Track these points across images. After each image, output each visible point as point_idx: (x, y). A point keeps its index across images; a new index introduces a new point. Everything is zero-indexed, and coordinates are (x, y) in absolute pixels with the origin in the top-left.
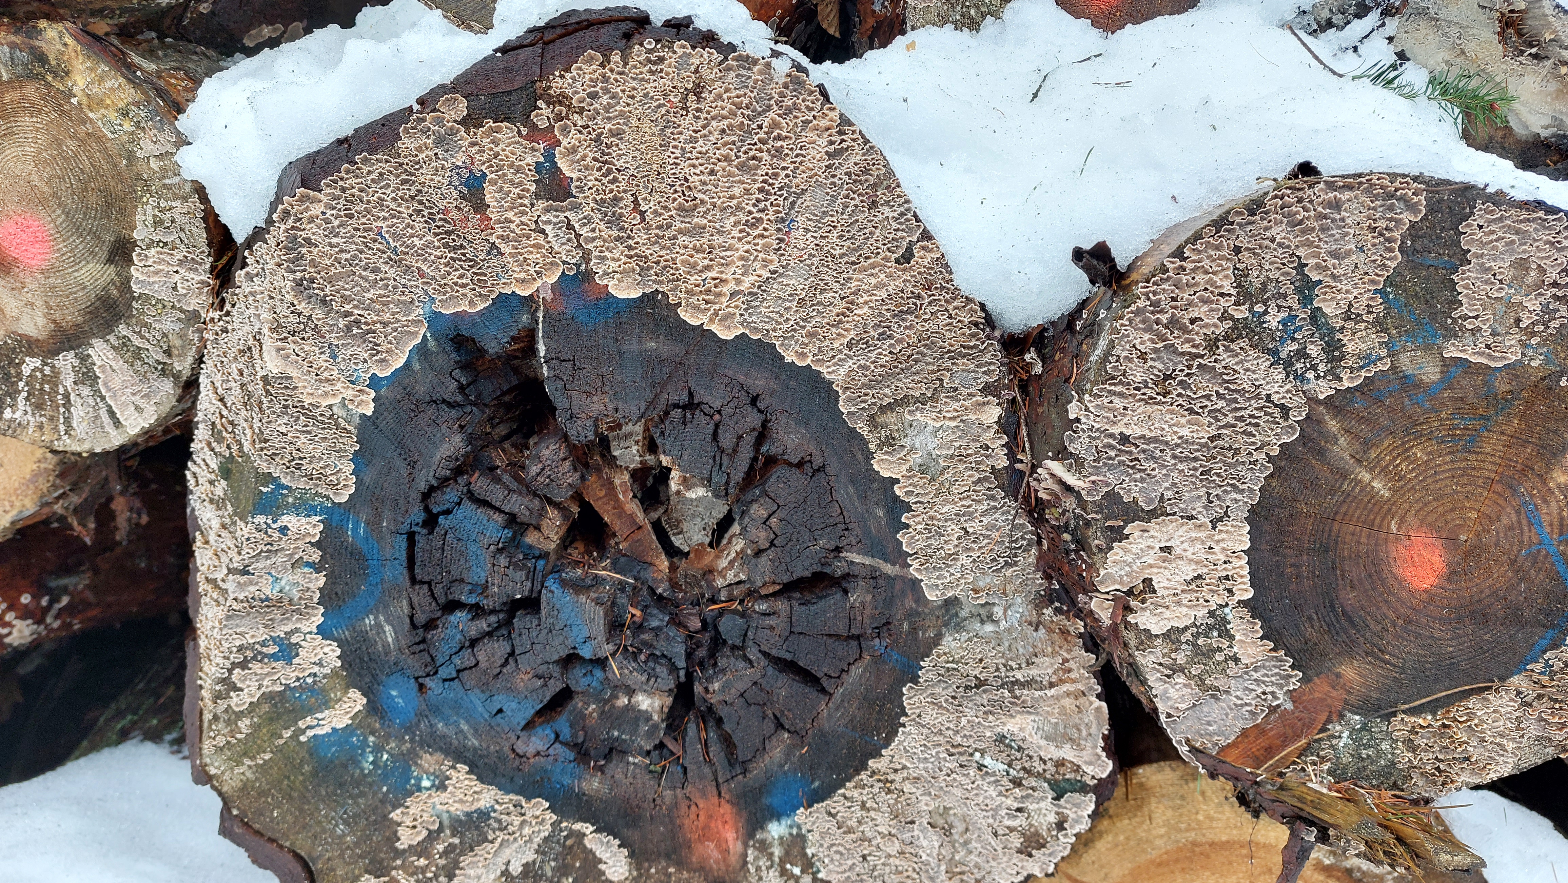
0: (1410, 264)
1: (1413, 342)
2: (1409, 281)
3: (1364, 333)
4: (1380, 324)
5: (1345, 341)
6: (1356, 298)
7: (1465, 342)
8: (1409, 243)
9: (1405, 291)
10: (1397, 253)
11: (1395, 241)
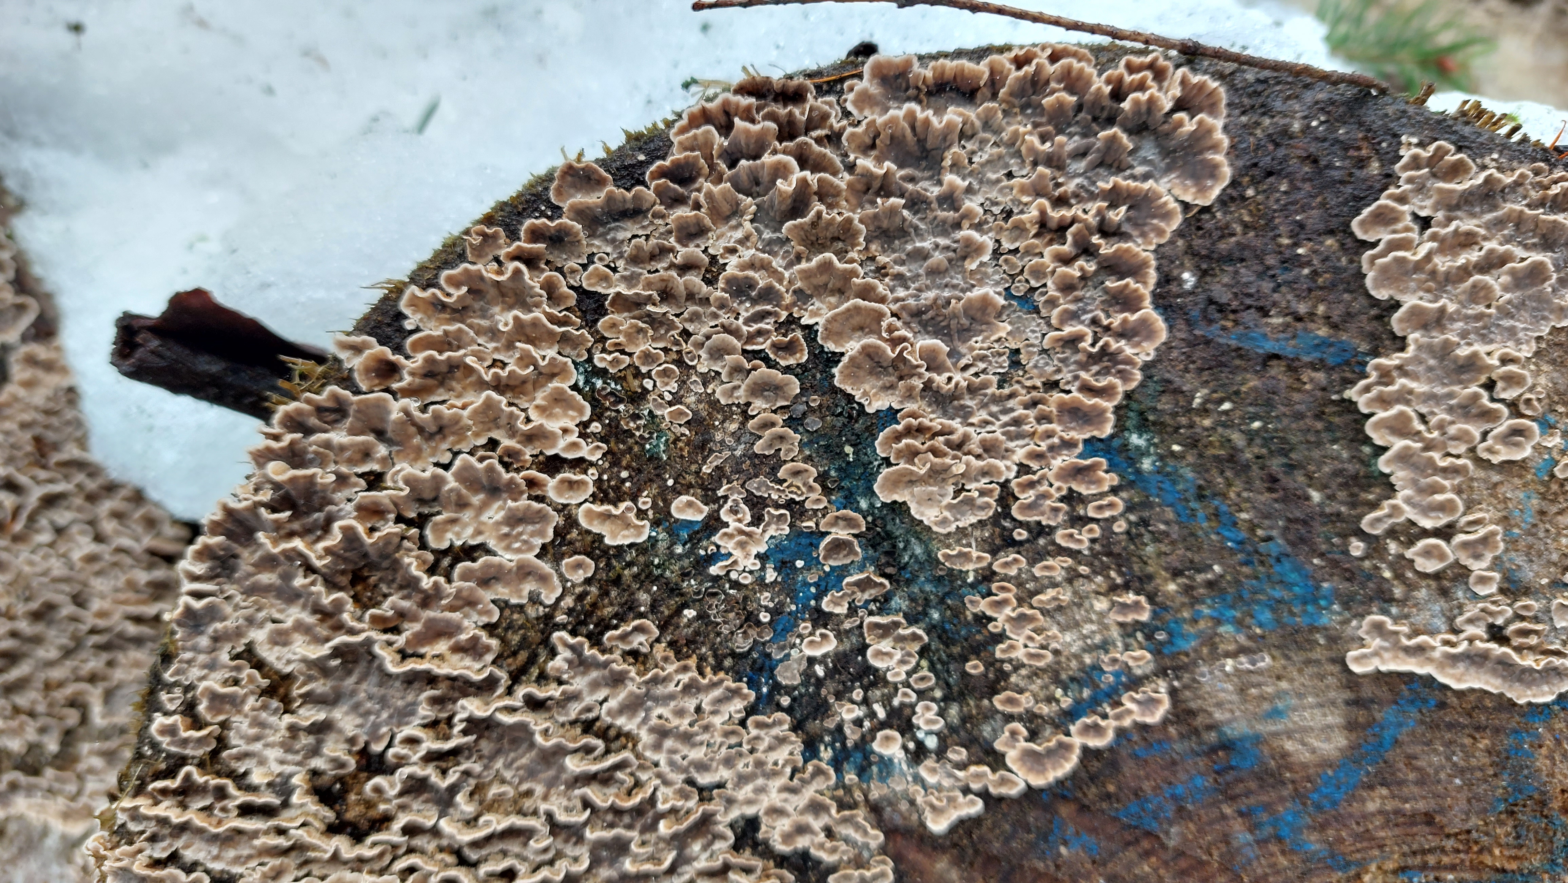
0: (1200, 353)
1: (1239, 624)
2: (1204, 411)
3: (1066, 596)
4: (1120, 560)
5: (1001, 620)
6: (1023, 469)
7: (1420, 618)
8: (1189, 278)
9: (1193, 443)
10: (1148, 310)
11: (1136, 270)
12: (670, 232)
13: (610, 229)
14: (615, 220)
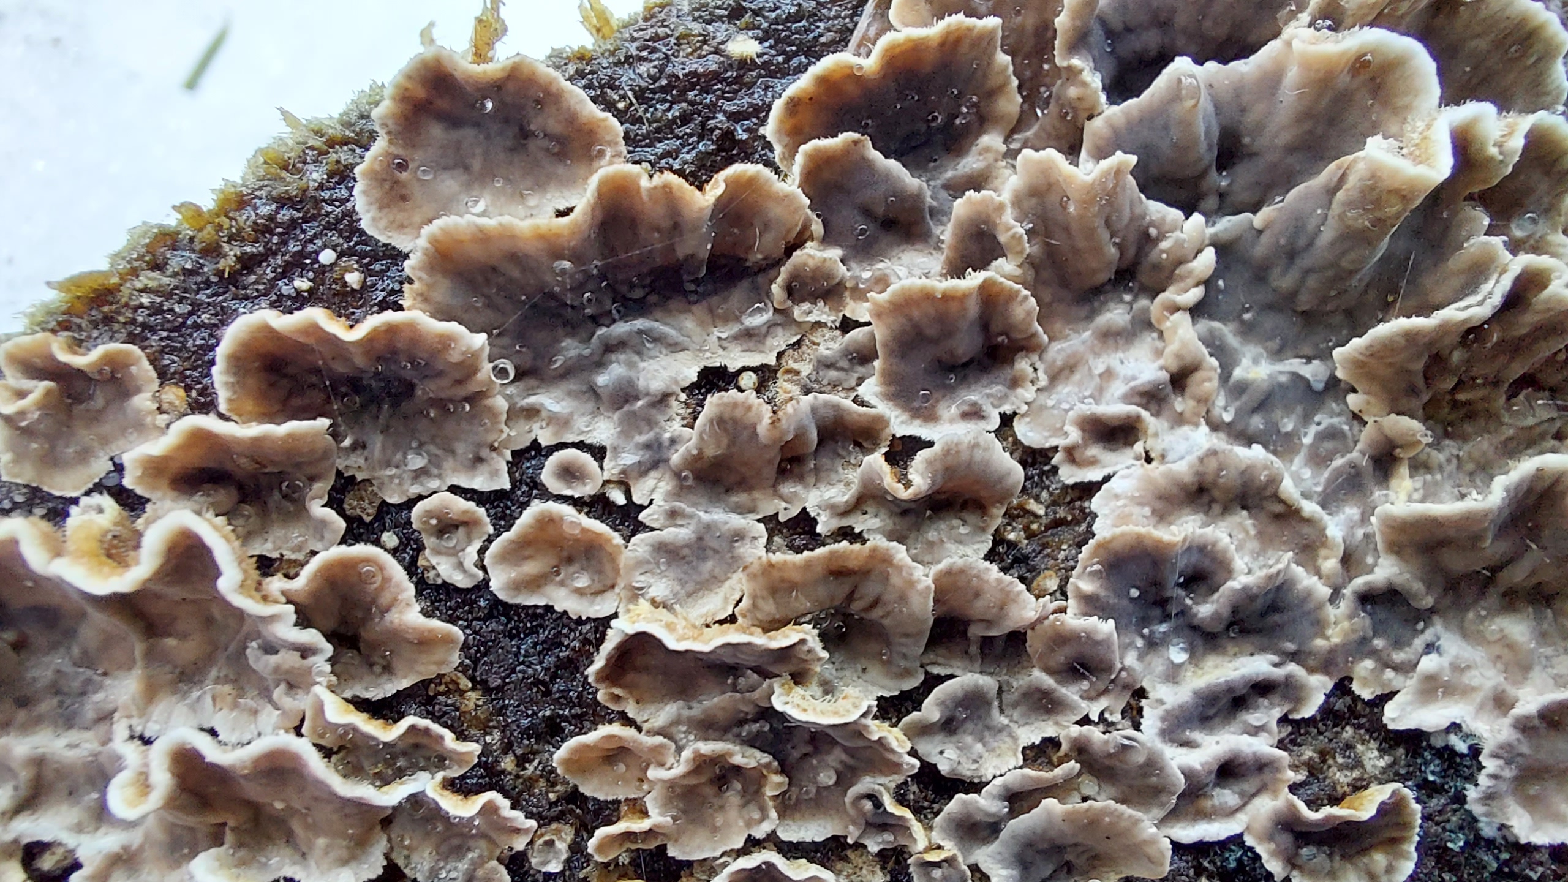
12: (863, 357)
13: (610, 348)
14: (633, 308)
